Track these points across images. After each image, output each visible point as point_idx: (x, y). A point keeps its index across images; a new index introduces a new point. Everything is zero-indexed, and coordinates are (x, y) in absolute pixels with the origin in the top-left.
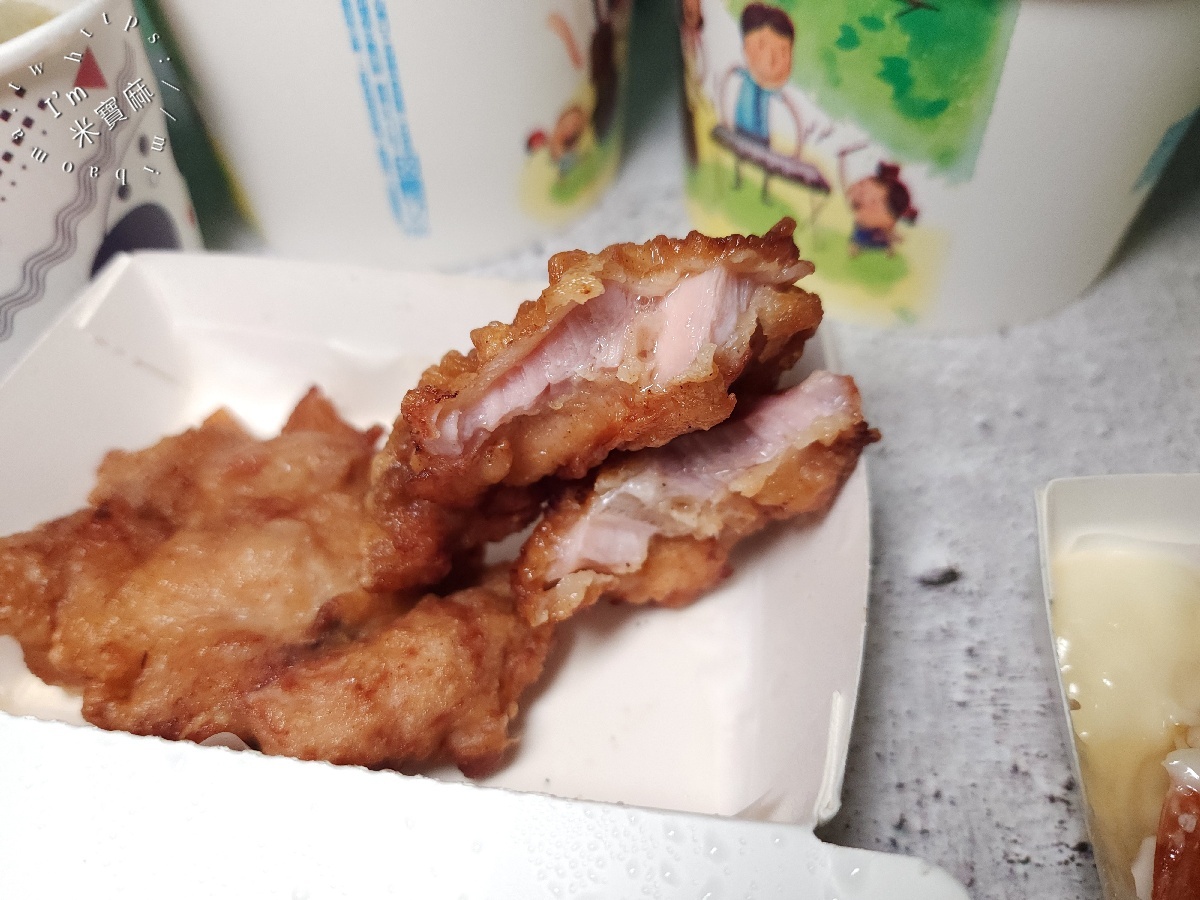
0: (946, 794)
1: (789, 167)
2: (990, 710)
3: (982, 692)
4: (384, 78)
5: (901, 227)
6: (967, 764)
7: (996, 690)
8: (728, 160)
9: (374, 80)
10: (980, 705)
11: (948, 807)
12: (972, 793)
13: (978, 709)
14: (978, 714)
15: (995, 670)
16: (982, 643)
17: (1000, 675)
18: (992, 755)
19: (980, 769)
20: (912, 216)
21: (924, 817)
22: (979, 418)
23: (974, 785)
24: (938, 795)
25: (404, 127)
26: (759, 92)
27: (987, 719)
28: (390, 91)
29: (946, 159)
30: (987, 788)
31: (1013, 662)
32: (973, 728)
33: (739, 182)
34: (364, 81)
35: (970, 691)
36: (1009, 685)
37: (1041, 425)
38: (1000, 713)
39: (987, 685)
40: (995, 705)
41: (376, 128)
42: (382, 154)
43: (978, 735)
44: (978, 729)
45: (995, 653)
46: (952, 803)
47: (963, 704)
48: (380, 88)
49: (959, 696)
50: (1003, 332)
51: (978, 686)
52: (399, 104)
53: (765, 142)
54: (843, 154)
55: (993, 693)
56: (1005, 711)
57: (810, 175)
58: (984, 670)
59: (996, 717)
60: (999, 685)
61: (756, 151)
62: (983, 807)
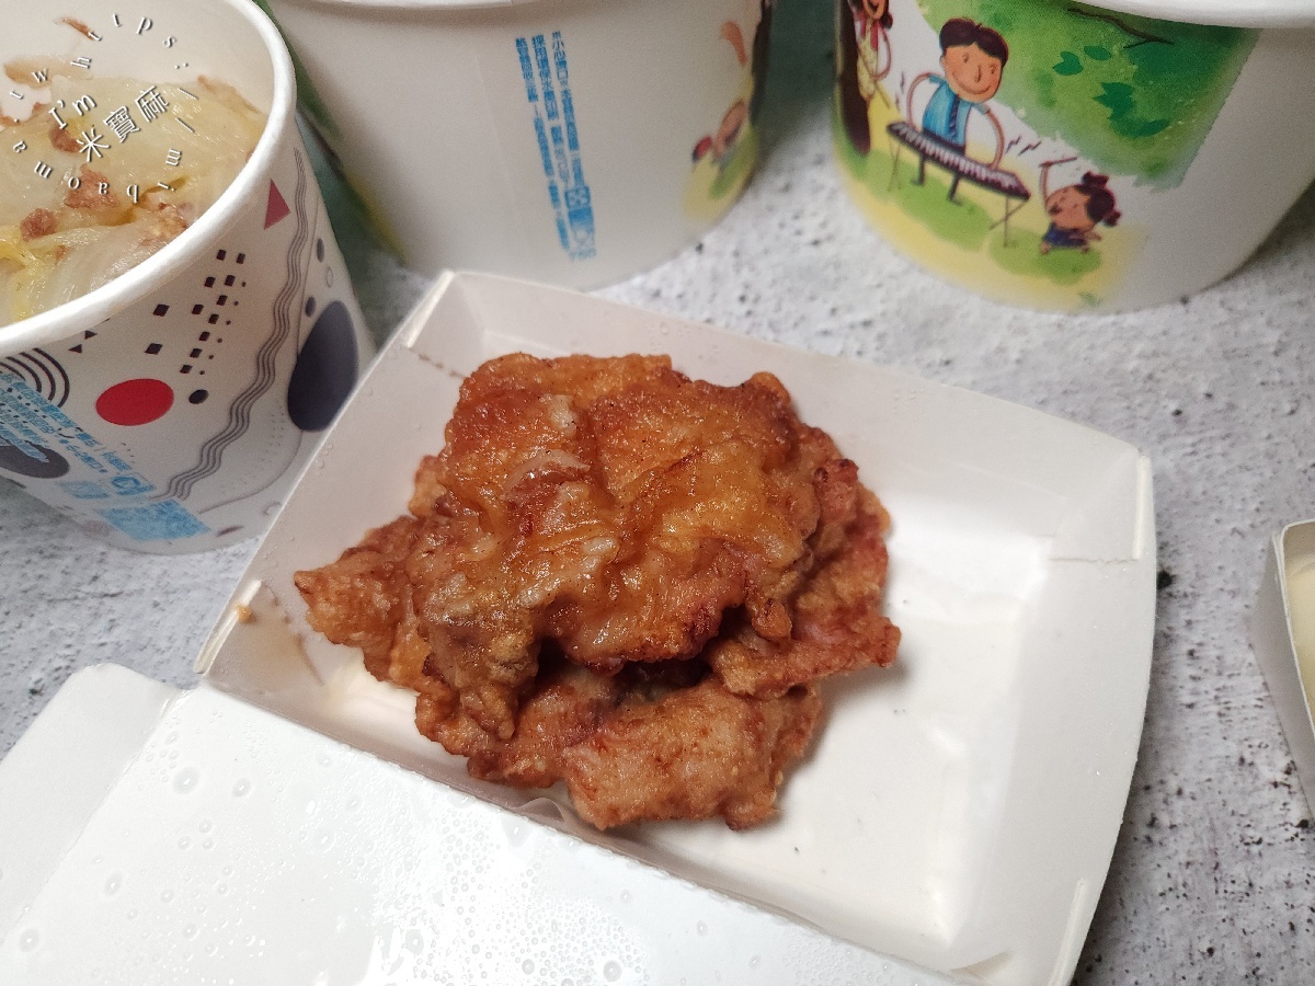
0: (1187, 791)
1: (984, 174)
2: (1216, 708)
3: (1206, 692)
4: (561, 121)
5: (1100, 228)
6: (1201, 762)
7: (1218, 690)
8: (911, 158)
9: (548, 125)
10: (1206, 706)
11: (1191, 802)
12: (1209, 788)
13: (1205, 710)
14: (1206, 714)
15: (1215, 670)
16: (1200, 644)
17: (1220, 674)
18: (1221, 751)
19: (1213, 765)
20: (1112, 219)
21: (1171, 813)
22: (1173, 407)
23: (1209, 780)
24: (1180, 792)
25: (577, 163)
26: (956, 101)
27: (1214, 717)
28: (564, 134)
29: (1155, 171)
30: (1220, 782)
31: (1229, 660)
32: (1203, 728)
33: (922, 179)
34: (539, 126)
35: (1195, 693)
36: (1229, 683)
37: (1231, 407)
38: (1223, 711)
39: (1209, 684)
40: (1219, 704)
41: (548, 168)
42: (553, 189)
43: (1207, 734)
44: (1207, 727)
45: (1213, 653)
46: (1193, 798)
47: (1191, 706)
48: (555, 131)
49: (1187, 699)
50: (1185, 301)
51: (1202, 687)
52: (574, 144)
53: (960, 150)
54: (1047, 165)
55: (1215, 693)
56: (1229, 709)
57: (1007, 182)
58: (1206, 670)
59: (1220, 715)
60: (1220, 684)
61: (947, 155)
62: (1219, 798)
